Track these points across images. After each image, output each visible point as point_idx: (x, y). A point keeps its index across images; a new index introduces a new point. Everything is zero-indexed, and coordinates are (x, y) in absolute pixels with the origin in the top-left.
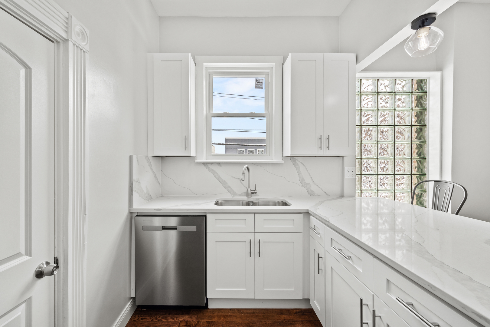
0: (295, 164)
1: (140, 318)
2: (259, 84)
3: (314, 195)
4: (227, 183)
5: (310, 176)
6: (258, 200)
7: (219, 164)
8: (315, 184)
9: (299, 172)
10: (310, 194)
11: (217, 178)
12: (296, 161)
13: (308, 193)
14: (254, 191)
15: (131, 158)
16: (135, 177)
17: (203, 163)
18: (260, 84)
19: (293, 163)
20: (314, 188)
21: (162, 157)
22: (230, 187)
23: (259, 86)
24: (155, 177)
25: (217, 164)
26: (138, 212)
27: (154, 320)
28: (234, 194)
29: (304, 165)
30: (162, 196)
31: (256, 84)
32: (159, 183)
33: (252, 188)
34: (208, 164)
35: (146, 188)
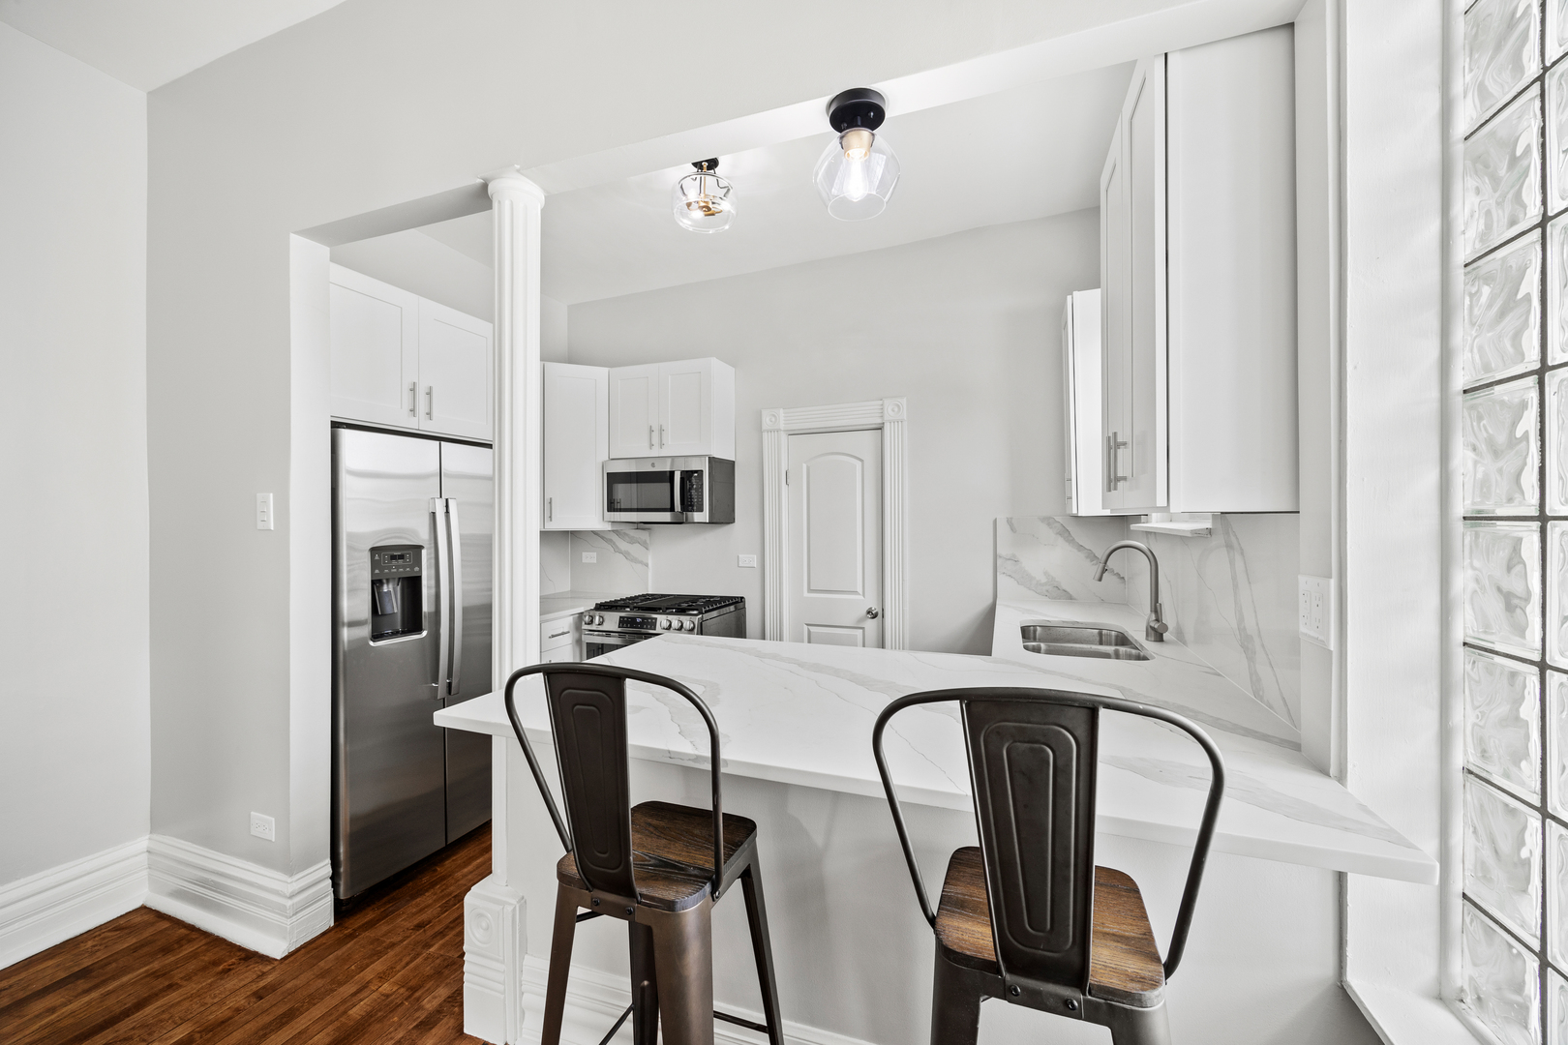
12: (1230, 529)
14: (1155, 624)
15: (995, 521)
16: (1001, 551)
19: (1226, 536)
24: (1092, 558)
32: (1118, 574)
35: (1045, 574)
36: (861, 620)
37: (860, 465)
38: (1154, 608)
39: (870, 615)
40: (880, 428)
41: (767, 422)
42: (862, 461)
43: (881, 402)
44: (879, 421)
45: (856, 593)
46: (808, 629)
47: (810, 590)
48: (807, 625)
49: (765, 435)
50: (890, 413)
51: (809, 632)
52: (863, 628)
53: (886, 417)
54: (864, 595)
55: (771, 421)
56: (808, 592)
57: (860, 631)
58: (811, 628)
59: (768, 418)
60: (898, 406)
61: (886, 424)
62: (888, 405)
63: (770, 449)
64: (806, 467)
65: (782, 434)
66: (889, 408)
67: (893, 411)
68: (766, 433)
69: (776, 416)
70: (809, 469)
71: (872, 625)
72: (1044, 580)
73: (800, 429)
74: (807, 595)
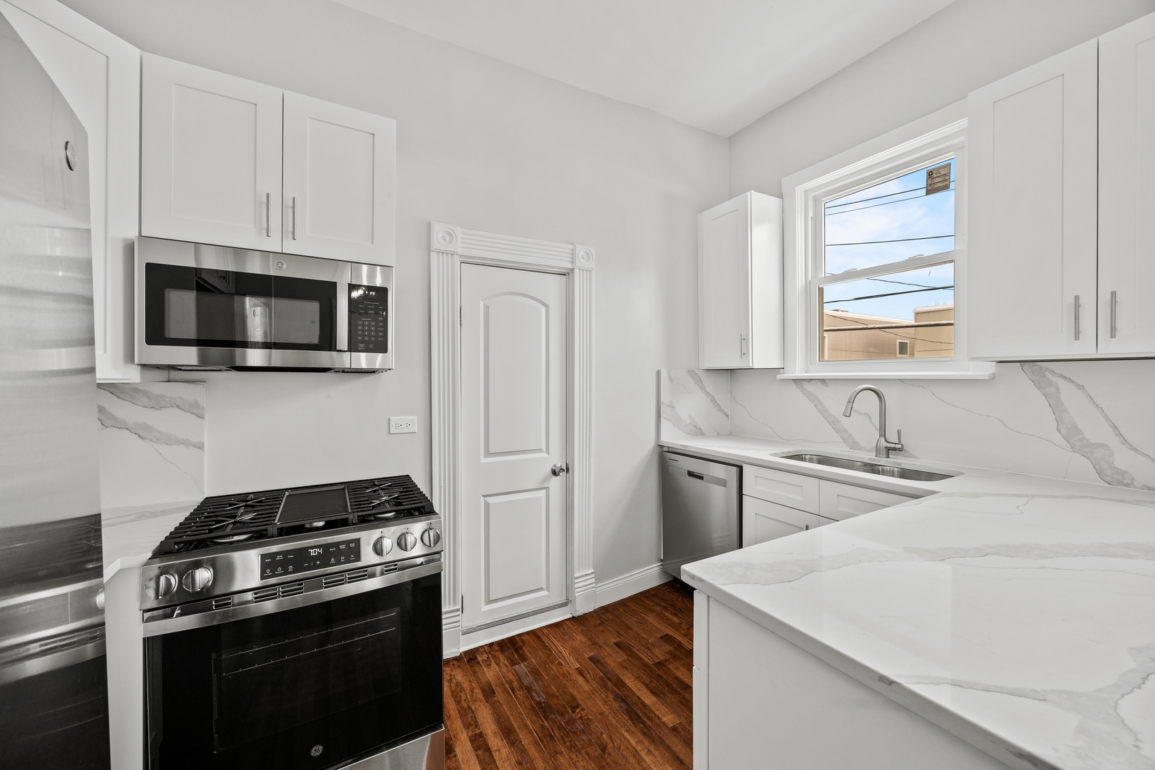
0: (1040, 383)
1: (668, 590)
2: (937, 180)
3: (1127, 485)
4: (840, 422)
5: (1108, 419)
6: (898, 465)
7: (823, 381)
8: (1135, 449)
9: (1056, 406)
10: (1108, 479)
11: (819, 411)
12: (1047, 373)
13: (1101, 474)
14: (893, 446)
15: (658, 373)
16: (664, 399)
17: (793, 380)
18: (941, 179)
19: (1034, 378)
20: (1123, 459)
21: (731, 371)
22: (846, 431)
23: (936, 186)
24: (714, 401)
25: (819, 382)
26: (669, 447)
27: (680, 600)
28: (855, 446)
29: (1081, 387)
30: (731, 434)
31: (930, 182)
32: (725, 413)
33: (892, 437)
34: (803, 382)
35: (690, 416)
36: (546, 479)
37: (544, 309)
38: (883, 433)
39: (554, 473)
40: (566, 274)
41: (438, 241)
42: (546, 306)
43: (571, 247)
44: (570, 266)
45: (539, 450)
46: (485, 501)
48: (484, 496)
49: (434, 256)
50: (580, 263)
51: (487, 505)
52: (547, 488)
53: (578, 264)
54: (548, 452)
55: (445, 240)
56: (485, 457)
57: (544, 491)
58: (489, 500)
59: (441, 234)
60: (588, 254)
61: (576, 272)
62: (580, 251)
63: (441, 276)
64: (484, 304)
65: (457, 260)
66: (581, 254)
67: (583, 258)
68: (435, 253)
69: (449, 234)
70: (487, 308)
71: (556, 483)
72: (688, 422)
73: (480, 258)
74: (484, 460)
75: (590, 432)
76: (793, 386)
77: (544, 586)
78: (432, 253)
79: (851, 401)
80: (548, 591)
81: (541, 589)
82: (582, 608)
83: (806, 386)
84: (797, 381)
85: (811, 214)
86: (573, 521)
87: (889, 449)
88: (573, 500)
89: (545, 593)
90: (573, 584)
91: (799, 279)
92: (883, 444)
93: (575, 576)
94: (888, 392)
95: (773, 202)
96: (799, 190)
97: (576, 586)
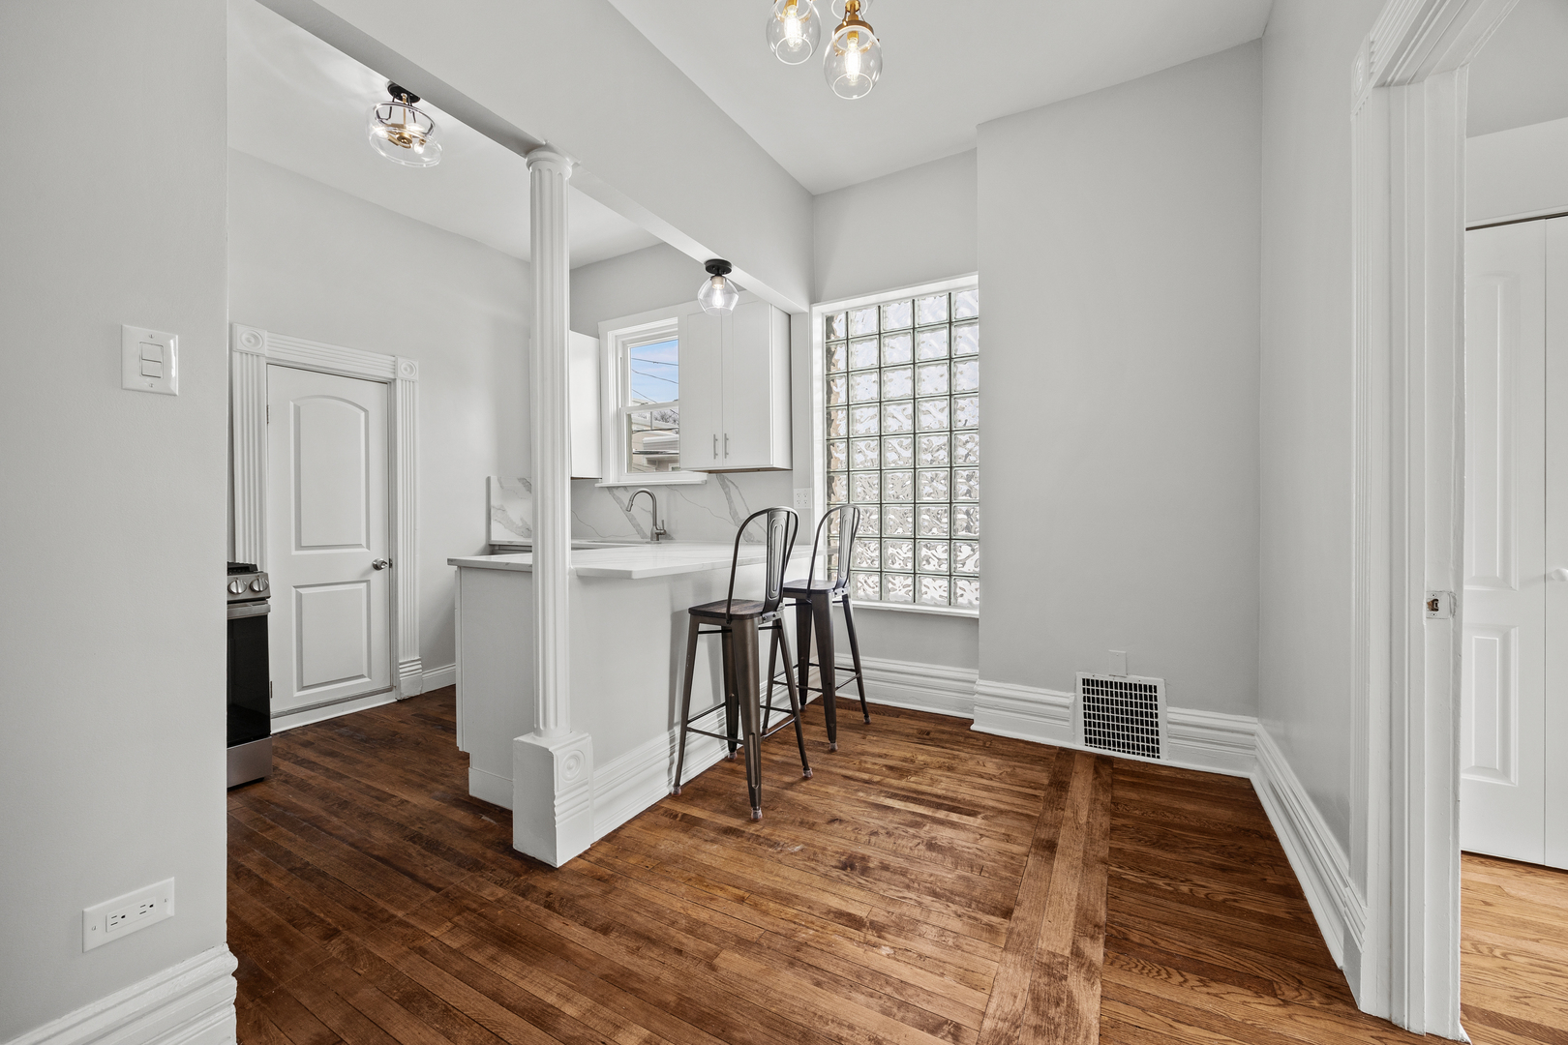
0: (723, 488)
7: (625, 488)
9: (729, 500)
12: (723, 479)
14: (659, 531)
15: (488, 480)
16: (493, 502)
17: (607, 487)
19: (721, 483)
22: (639, 525)
25: (623, 489)
28: (644, 536)
29: (737, 488)
35: (521, 519)
36: (366, 573)
37: (363, 414)
38: (655, 524)
39: (377, 567)
40: (389, 383)
41: (242, 343)
42: (366, 413)
43: (393, 359)
44: (392, 376)
45: (360, 545)
46: (297, 591)
47: (300, 546)
48: (295, 587)
49: (236, 357)
50: (402, 374)
51: (299, 597)
52: (368, 581)
53: (400, 375)
54: (368, 547)
55: (250, 342)
56: (296, 549)
57: (365, 584)
58: (301, 591)
59: (244, 337)
60: (411, 367)
61: (398, 382)
62: (403, 364)
63: (245, 375)
64: (295, 405)
65: (263, 362)
66: (403, 366)
67: (406, 370)
68: (238, 354)
69: (255, 337)
70: (297, 410)
71: (378, 578)
72: (520, 524)
73: (289, 361)
74: (294, 553)
75: (415, 529)
76: (607, 493)
77: (365, 673)
78: (234, 353)
79: (632, 500)
80: (370, 677)
81: (361, 676)
82: (407, 691)
83: (615, 491)
84: (610, 488)
85: (620, 356)
86: (396, 612)
87: (658, 534)
88: (396, 592)
89: (367, 680)
90: (397, 669)
91: (612, 407)
92: (655, 531)
93: (400, 661)
94: (657, 493)
95: (589, 341)
96: (611, 335)
97: (401, 671)
